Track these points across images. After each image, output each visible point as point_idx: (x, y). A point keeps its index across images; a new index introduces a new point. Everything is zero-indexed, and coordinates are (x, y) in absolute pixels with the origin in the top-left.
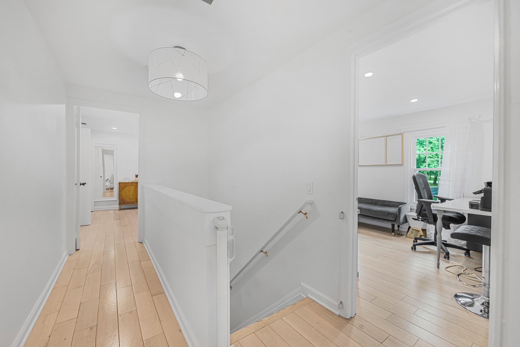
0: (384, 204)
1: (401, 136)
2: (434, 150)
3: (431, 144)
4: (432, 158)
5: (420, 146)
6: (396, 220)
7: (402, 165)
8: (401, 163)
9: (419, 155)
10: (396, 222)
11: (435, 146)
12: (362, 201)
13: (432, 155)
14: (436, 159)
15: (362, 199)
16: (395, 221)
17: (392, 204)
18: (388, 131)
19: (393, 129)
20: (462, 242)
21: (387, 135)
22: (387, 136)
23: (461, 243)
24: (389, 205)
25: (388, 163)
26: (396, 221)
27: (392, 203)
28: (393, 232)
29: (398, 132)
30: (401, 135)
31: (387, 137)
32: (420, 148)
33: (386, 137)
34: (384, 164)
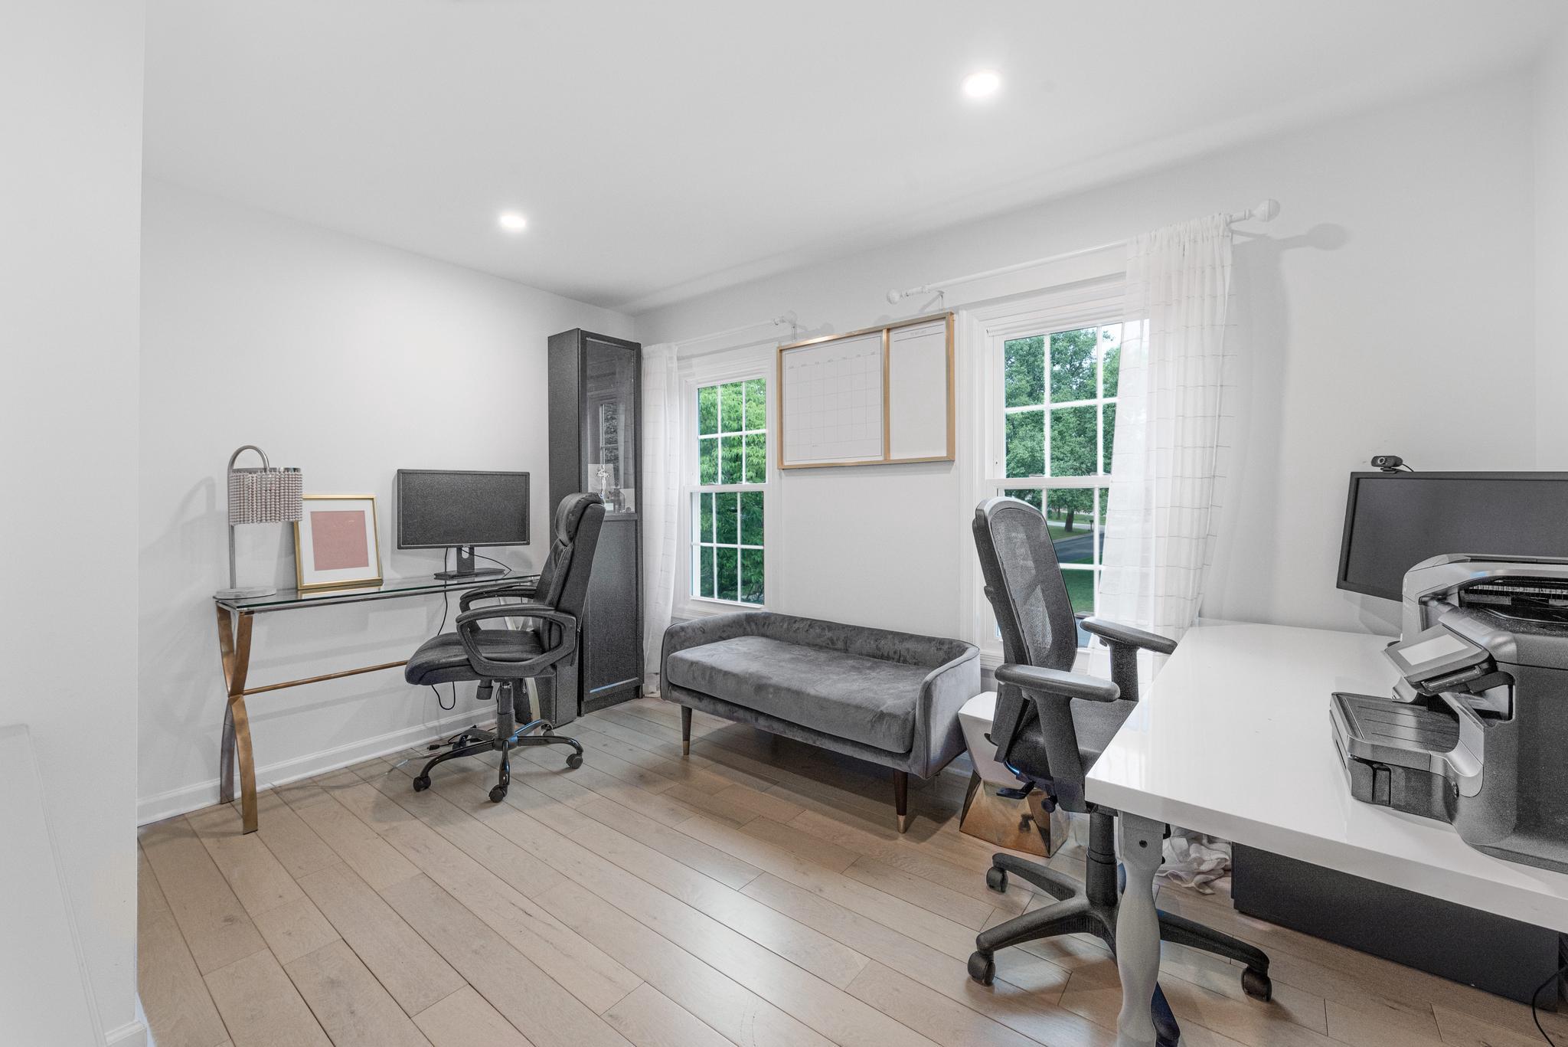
0: (878, 648)
1: (941, 326)
2: (1067, 438)
3: (1060, 422)
4: (1062, 460)
5: (1035, 427)
6: (910, 751)
7: (948, 461)
8: (943, 453)
9: (1031, 452)
10: (910, 761)
11: (1069, 428)
12: (795, 631)
13: (1062, 453)
14: (1070, 463)
15: (796, 626)
16: (909, 758)
17: (908, 650)
18: (890, 301)
19: (909, 292)
20: (1206, 858)
21: (889, 322)
22: (889, 330)
23: (1203, 861)
24: (896, 657)
25: (895, 456)
26: (912, 755)
27: (910, 645)
28: (899, 813)
29: (933, 310)
30: (944, 322)
31: (892, 333)
32: (1033, 433)
33: (885, 332)
34: (881, 458)
